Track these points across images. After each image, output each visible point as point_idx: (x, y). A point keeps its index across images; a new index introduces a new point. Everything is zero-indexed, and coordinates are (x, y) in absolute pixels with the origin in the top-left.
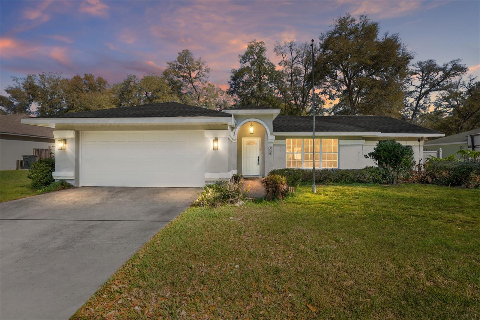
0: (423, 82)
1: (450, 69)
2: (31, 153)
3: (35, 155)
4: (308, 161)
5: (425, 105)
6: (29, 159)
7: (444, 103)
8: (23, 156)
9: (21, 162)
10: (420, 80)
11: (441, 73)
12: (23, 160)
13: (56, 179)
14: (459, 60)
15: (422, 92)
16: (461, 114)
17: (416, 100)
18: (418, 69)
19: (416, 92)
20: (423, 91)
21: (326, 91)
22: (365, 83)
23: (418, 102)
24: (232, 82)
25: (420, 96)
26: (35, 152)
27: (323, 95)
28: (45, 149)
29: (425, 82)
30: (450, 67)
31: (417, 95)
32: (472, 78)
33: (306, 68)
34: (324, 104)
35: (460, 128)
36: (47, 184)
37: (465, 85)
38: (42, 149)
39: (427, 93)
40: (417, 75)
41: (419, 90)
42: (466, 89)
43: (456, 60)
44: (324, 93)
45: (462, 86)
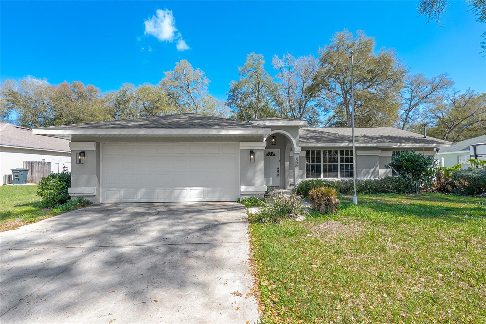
0: (413, 95)
1: (438, 83)
2: (21, 167)
3: (25, 168)
4: (327, 172)
5: (415, 116)
6: (20, 173)
7: (430, 115)
8: (12, 170)
9: (10, 177)
10: (410, 92)
11: (429, 87)
12: (11, 174)
13: (73, 196)
14: (446, 74)
15: (411, 105)
16: (446, 125)
17: (406, 112)
18: (407, 82)
19: (406, 105)
20: (412, 103)
21: (321, 103)
22: (364, 95)
23: (408, 114)
24: (231, 93)
25: (410, 108)
26: (26, 165)
27: (318, 107)
28: (39, 162)
29: (415, 95)
30: (437, 80)
31: (406, 107)
32: (456, 91)
33: (304, 81)
34: (319, 116)
35: (445, 138)
36: (62, 202)
37: (449, 98)
38: (35, 162)
39: (416, 105)
40: (407, 88)
41: (409, 102)
42: (451, 101)
43: (444, 74)
44: (319, 105)
45: (447, 99)
